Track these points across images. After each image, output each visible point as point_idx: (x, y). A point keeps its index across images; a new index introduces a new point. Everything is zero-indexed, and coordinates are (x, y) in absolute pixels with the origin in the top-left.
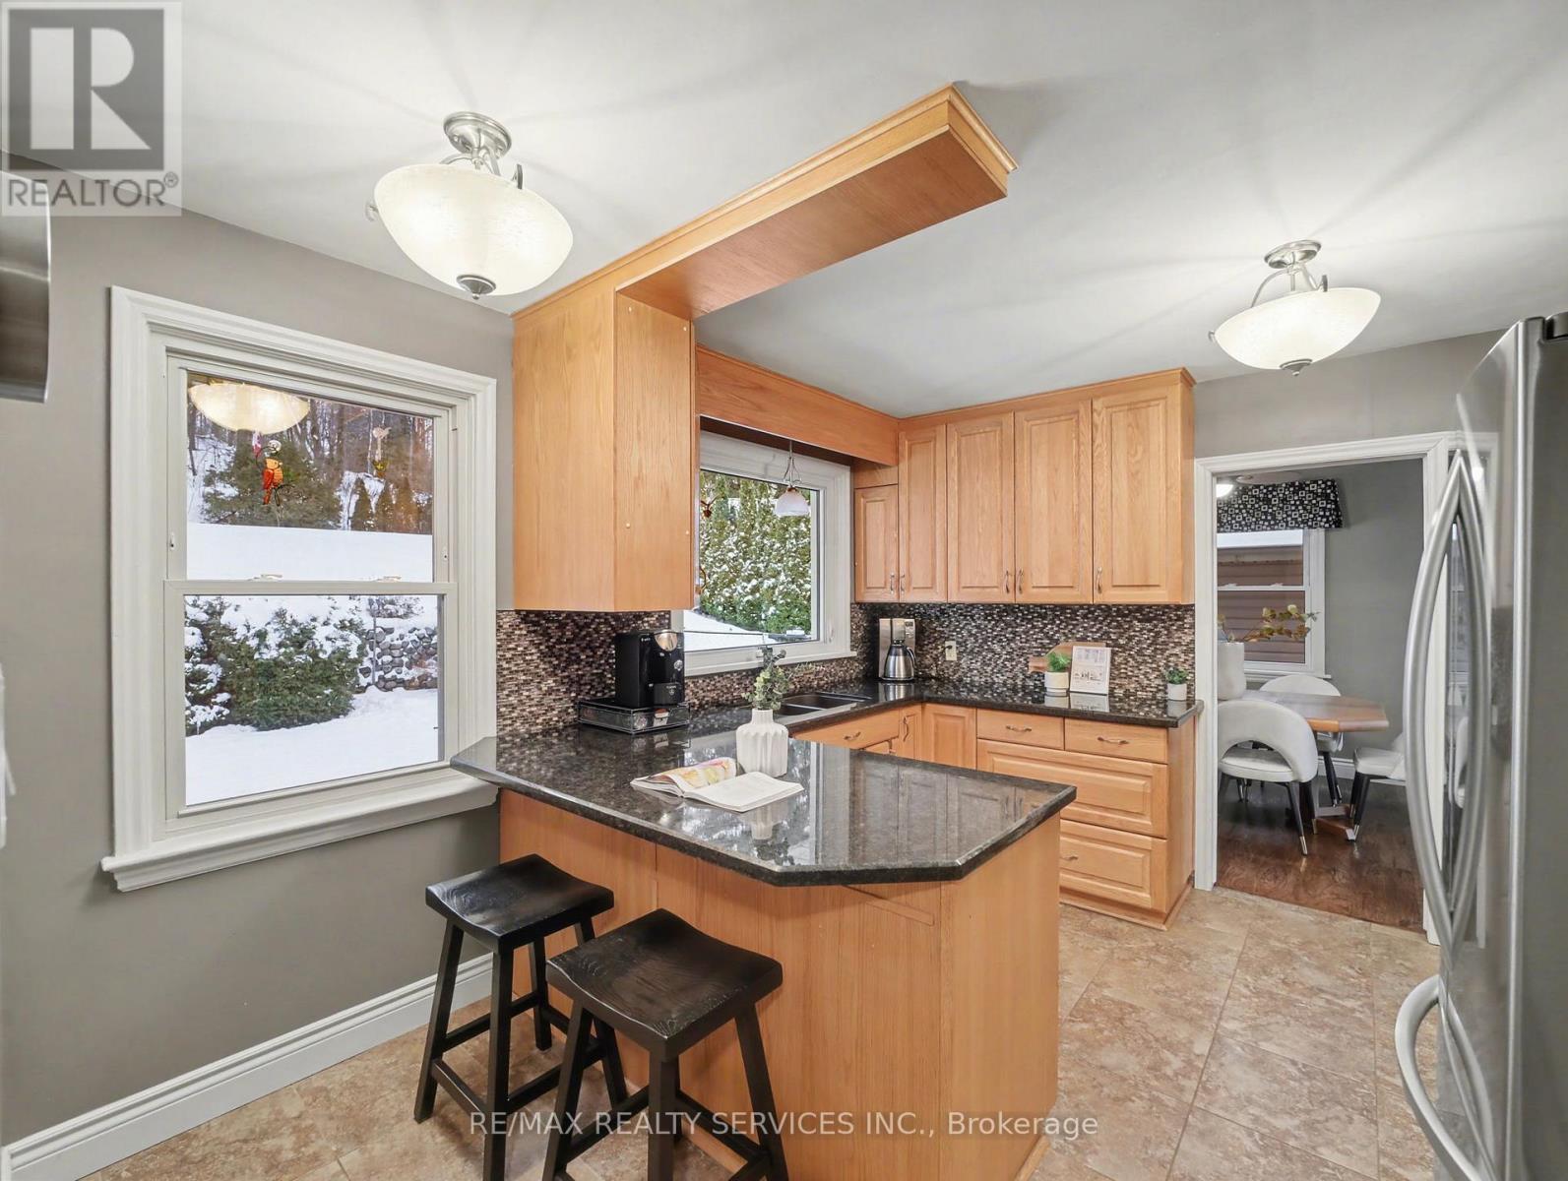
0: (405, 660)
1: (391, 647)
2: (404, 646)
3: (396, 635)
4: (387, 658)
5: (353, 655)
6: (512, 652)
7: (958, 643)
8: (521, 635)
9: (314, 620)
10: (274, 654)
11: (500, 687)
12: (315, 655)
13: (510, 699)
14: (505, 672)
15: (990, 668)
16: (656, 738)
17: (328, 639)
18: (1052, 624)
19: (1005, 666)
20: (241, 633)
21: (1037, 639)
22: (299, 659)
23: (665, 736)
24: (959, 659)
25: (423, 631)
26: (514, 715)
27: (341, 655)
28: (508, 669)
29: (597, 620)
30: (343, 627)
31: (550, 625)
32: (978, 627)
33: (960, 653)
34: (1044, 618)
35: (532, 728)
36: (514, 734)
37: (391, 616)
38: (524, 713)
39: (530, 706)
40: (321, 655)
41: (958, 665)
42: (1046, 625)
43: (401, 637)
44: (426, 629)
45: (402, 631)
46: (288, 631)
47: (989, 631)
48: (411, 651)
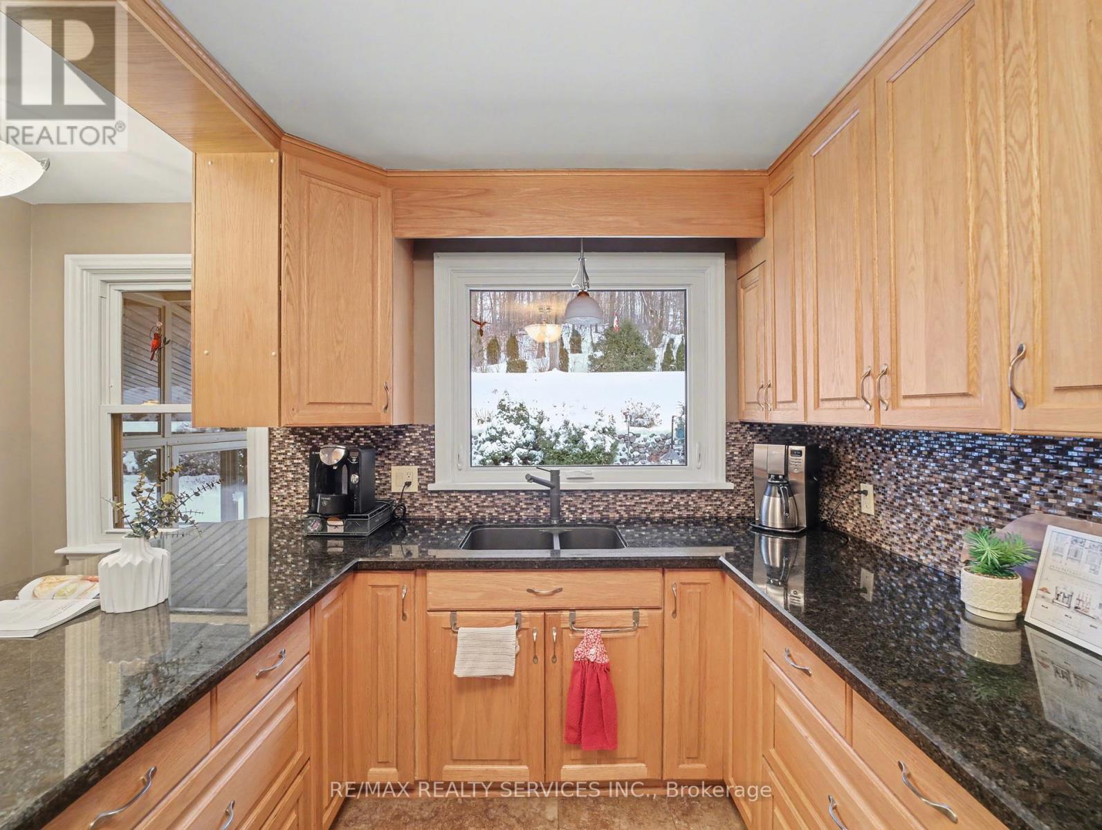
0: (647, 455)
1: (639, 447)
2: (647, 446)
3: (641, 438)
4: (636, 453)
5: (608, 449)
6: (284, 456)
7: (876, 488)
8: (289, 444)
9: (586, 427)
10: (562, 447)
11: (272, 482)
12: (583, 448)
13: (282, 491)
14: (277, 471)
15: (916, 537)
16: (330, 542)
17: (592, 439)
18: (1015, 472)
19: (935, 539)
20: (548, 433)
21: (988, 498)
22: (576, 450)
23: (341, 542)
24: (878, 513)
25: (658, 437)
26: (284, 503)
27: (599, 449)
28: (279, 468)
29: (357, 434)
30: (604, 432)
31: (314, 436)
32: (898, 465)
33: (877, 504)
34: (1002, 458)
35: (299, 516)
36: (286, 517)
37: (640, 425)
38: (293, 503)
39: (298, 499)
40: (587, 449)
41: (876, 522)
42: (1004, 473)
43: (645, 440)
44: (661, 435)
45: (646, 436)
46: (570, 434)
47: (915, 473)
48: (650, 450)
